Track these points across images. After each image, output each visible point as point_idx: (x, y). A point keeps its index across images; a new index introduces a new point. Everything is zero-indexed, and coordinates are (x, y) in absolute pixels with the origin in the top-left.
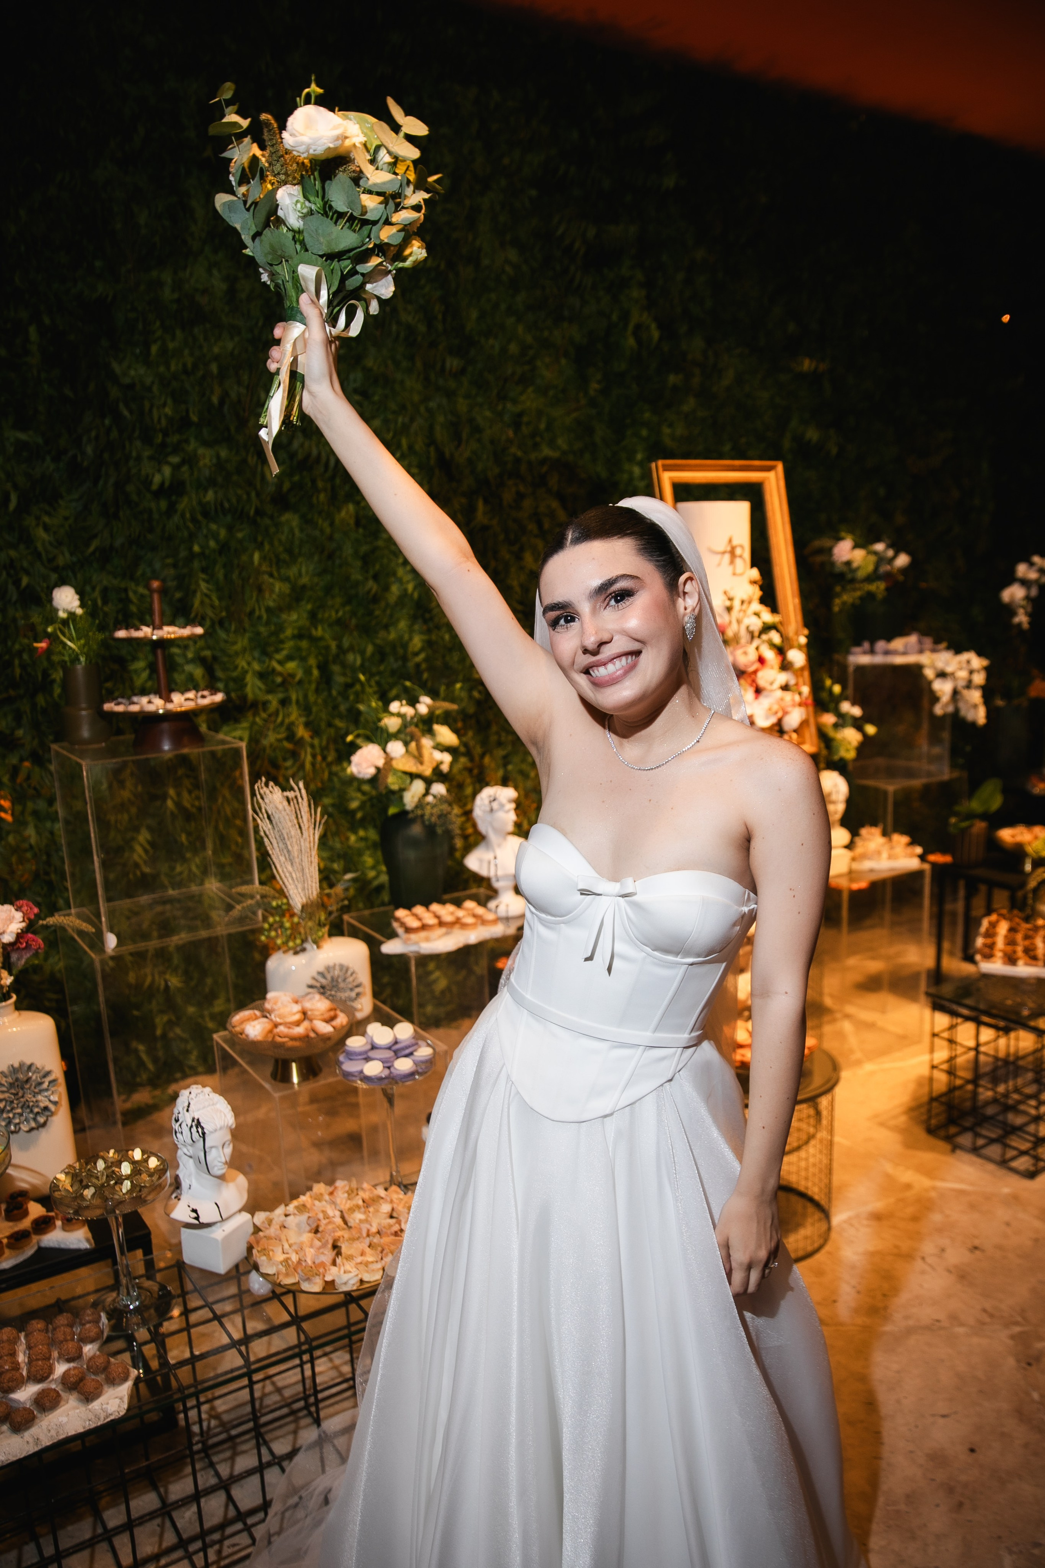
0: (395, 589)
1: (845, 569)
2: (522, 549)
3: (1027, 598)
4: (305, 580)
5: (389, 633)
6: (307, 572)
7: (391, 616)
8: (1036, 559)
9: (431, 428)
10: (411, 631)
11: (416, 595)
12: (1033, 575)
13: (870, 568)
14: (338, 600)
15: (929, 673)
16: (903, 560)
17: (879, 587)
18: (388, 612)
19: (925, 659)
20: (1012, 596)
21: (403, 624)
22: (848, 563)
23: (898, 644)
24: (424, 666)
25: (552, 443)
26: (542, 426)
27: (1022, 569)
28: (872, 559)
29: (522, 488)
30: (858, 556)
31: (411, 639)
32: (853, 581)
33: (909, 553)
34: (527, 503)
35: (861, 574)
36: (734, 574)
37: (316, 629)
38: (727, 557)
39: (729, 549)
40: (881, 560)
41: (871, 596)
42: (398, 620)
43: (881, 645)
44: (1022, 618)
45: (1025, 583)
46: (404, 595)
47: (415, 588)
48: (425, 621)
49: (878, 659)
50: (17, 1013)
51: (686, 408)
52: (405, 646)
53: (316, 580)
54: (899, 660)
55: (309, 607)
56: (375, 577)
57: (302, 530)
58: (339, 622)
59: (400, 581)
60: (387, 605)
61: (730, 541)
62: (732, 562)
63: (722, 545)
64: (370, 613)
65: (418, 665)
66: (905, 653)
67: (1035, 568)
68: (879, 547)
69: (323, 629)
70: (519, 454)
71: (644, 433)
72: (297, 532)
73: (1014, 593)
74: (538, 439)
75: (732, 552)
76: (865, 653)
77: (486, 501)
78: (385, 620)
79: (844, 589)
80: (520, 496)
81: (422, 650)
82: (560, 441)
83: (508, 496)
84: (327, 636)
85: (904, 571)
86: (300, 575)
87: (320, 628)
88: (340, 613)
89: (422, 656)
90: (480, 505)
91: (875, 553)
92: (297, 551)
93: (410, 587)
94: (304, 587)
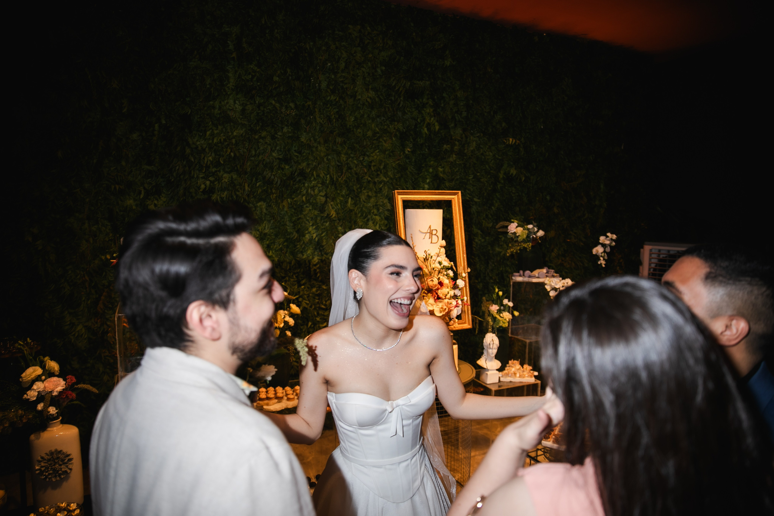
0: (307, 236)
1: (513, 236)
2: (368, 220)
3: (605, 252)
4: (267, 231)
5: (303, 255)
6: (268, 228)
7: (304, 248)
8: (609, 234)
9: (328, 167)
10: (313, 254)
11: (317, 239)
12: (607, 242)
13: (525, 236)
14: (282, 240)
15: (548, 288)
16: (541, 233)
17: (529, 245)
18: (303, 246)
19: (547, 280)
20: (597, 251)
21: (309, 252)
22: (515, 233)
23: (536, 273)
24: (318, 270)
25: (386, 175)
26: (382, 167)
27: (602, 239)
28: (526, 232)
29: (370, 194)
30: (520, 230)
31: (313, 258)
32: (517, 241)
33: (543, 230)
34: (372, 200)
35: (520, 239)
36: (431, 243)
37: (269, 252)
38: (428, 235)
39: (429, 231)
40: (530, 232)
41: (525, 249)
42: (307, 250)
43: (528, 272)
44: (602, 262)
45: (604, 245)
46: (311, 240)
47: (317, 236)
48: (321, 251)
49: (526, 279)
50: (61, 425)
51: (451, 159)
52: (310, 262)
53: (271, 231)
54: (535, 280)
55: (268, 242)
56: (298, 231)
57: (267, 209)
58: (281, 250)
59: (309, 233)
60: (304, 243)
61: (430, 227)
62: (431, 237)
63: (426, 229)
64: (295, 246)
65: (315, 270)
66: (538, 277)
67: (608, 239)
68: (530, 226)
69: (272, 253)
70: (369, 179)
71: (431, 170)
72: (264, 211)
73: (598, 250)
74: (379, 173)
75: (431, 233)
76: (520, 276)
77: (352, 198)
78: (301, 250)
79: (513, 245)
80: (369, 197)
81: (318, 263)
82: (389, 173)
83: (363, 197)
84: (274, 256)
85: (541, 238)
86: (265, 229)
87: (271, 252)
88: (281, 246)
89: (318, 266)
90: (350, 200)
91: (528, 229)
92: (264, 219)
93: (315, 235)
94: (265, 234)
